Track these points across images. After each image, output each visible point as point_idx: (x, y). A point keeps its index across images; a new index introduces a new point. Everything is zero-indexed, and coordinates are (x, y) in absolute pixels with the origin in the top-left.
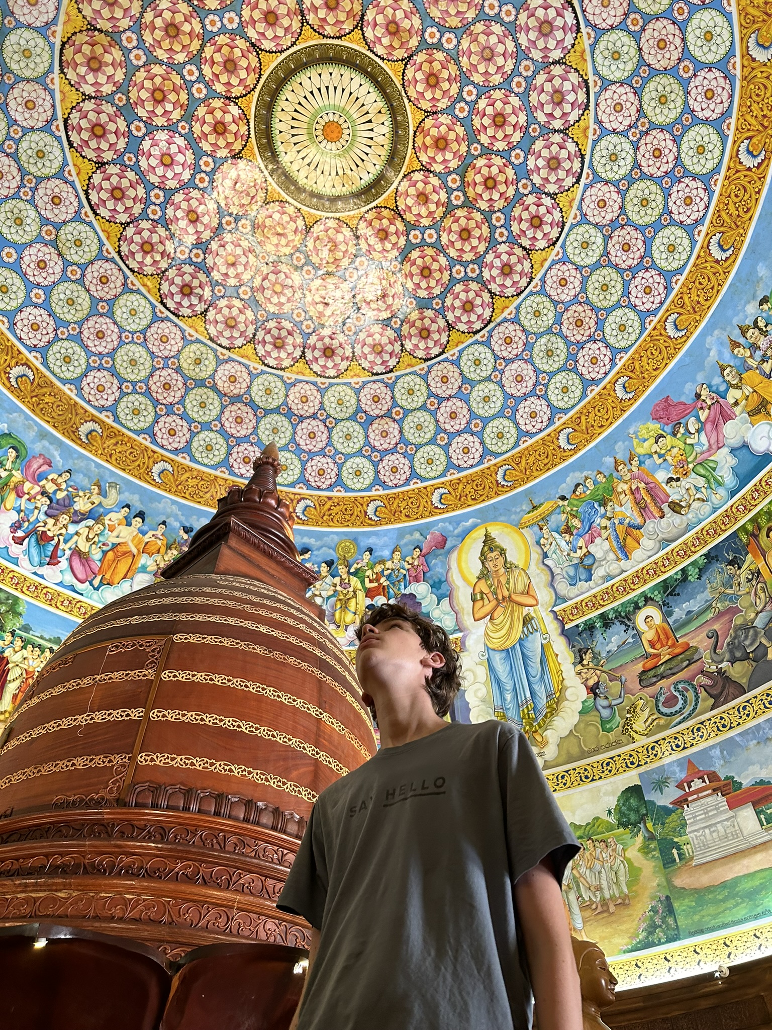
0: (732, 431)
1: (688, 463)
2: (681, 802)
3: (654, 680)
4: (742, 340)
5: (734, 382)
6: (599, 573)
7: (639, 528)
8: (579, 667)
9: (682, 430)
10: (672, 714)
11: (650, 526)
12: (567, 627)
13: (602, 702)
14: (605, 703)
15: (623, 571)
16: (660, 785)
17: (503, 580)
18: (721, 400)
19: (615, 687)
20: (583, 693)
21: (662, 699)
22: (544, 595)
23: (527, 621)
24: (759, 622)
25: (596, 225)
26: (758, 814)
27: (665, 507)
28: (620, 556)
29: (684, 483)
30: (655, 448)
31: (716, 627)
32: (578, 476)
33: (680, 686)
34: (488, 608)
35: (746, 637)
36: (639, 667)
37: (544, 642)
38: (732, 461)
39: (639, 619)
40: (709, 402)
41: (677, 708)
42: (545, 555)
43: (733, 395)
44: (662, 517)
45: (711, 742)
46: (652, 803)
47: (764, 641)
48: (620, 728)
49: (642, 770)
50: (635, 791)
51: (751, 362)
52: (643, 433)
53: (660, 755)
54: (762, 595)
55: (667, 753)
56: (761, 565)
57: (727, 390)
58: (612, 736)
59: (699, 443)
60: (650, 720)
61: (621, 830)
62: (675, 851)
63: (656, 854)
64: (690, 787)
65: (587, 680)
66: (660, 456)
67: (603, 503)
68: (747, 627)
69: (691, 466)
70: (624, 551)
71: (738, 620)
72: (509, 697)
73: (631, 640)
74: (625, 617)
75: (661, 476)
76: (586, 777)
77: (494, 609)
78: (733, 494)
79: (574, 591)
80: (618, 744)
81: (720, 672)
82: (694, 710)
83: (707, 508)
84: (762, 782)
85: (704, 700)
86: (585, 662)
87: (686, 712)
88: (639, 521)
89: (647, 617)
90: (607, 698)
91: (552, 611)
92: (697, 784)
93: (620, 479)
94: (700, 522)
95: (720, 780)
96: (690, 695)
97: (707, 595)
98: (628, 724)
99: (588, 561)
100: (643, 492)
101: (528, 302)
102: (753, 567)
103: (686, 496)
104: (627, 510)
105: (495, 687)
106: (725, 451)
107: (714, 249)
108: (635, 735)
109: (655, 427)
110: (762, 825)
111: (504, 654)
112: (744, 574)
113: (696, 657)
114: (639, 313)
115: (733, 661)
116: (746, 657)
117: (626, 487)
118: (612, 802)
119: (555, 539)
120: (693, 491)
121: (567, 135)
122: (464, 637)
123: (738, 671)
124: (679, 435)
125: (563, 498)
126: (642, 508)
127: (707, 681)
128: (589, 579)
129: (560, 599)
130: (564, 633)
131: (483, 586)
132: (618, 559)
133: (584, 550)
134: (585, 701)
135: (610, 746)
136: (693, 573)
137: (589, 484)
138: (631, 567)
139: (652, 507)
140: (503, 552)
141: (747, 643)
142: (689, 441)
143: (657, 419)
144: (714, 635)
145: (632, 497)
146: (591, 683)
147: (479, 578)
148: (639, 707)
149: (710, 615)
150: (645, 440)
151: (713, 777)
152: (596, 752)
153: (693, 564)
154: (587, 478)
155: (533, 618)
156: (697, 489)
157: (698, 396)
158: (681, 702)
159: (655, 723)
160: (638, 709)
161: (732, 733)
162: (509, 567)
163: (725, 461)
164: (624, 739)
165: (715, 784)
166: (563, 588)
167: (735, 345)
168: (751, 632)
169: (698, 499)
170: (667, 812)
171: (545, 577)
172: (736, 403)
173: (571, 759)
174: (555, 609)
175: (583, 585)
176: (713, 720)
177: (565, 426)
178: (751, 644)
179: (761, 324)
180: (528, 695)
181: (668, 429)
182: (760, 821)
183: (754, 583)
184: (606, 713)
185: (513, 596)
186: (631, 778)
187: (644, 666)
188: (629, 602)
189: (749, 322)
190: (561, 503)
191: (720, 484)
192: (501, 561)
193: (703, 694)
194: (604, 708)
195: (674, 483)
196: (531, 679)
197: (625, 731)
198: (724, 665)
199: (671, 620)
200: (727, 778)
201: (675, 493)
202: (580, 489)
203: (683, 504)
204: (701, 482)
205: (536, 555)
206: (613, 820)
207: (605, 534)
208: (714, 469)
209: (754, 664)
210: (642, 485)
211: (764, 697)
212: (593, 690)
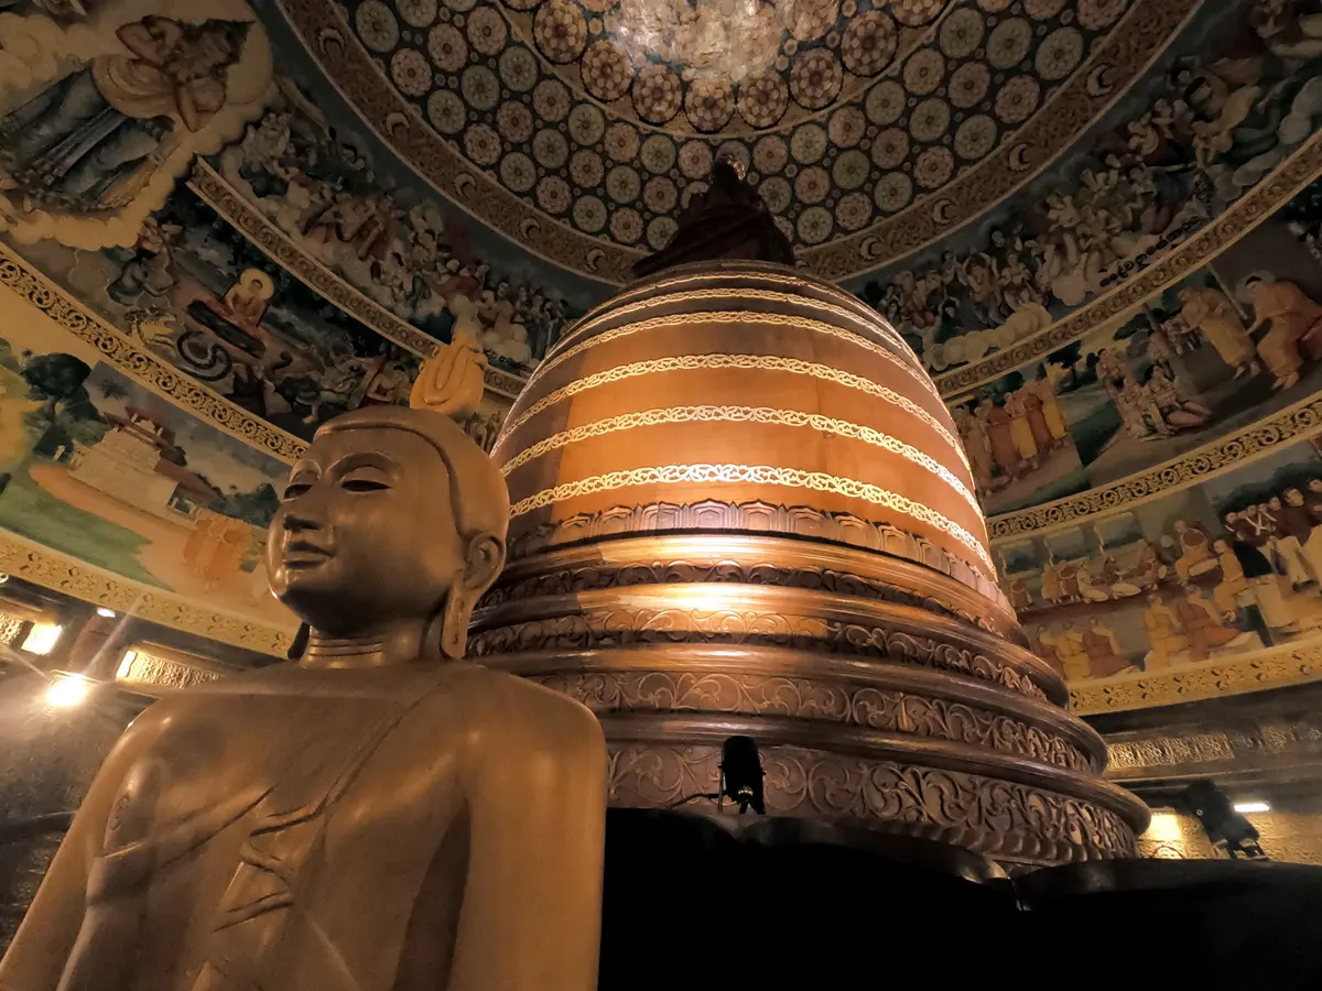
2: (113, 422)
3: (204, 321)
4: (532, 292)
5: (499, 293)
7: (340, 237)
10: (187, 359)
12: (189, 184)
13: (138, 272)
16: (113, 389)
21: (194, 340)
22: (207, 138)
23: (163, 122)
27: (372, 259)
29: (401, 272)
30: (421, 232)
33: (219, 353)
35: (305, 391)
36: (205, 297)
42: (257, 125)
44: (361, 259)
45: (195, 413)
47: (314, 410)
48: (128, 309)
53: (141, 370)
55: (148, 376)
58: (111, 304)
59: (440, 275)
60: (163, 339)
61: (23, 380)
62: (61, 449)
63: (40, 434)
64: (138, 420)
65: (146, 238)
66: (416, 239)
68: (315, 388)
69: (418, 273)
70: (309, 226)
71: (314, 376)
76: (40, 300)
78: (412, 321)
80: (111, 319)
82: (210, 379)
83: (389, 302)
84: (203, 479)
88: (347, 235)
89: (258, 281)
90: (146, 275)
91: (195, 155)
92: (148, 425)
95: (171, 443)
96: (220, 367)
98: (139, 315)
99: (277, 186)
103: (390, 277)
104: (352, 220)
108: (135, 331)
111: (97, 99)
113: (257, 353)
115: (278, 390)
116: (290, 400)
118: (43, 350)
123: (275, 401)
124: (440, 254)
125: (333, 132)
128: (260, 194)
129: (215, 161)
130: (180, 183)
132: (297, 222)
135: (100, 309)
139: (366, 244)
143: (447, 226)
144: (286, 360)
145: (366, 219)
146: (147, 246)
148: (166, 319)
149: (301, 347)
150: (424, 218)
151: (168, 435)
152: (80, 295)
158: (205, 361)
159: (165, 346)
161: (221, 428)
162: (218, 72)
163: (433, 306)
164: (121, 320)
165: (164, 442)
170: (93, 414)
171: (233, 132)
174: (200, 159)
182: (171, 500)
184: (128, 282)
185: (183, 91)
186: (90, 356)
190: (327, 131)
194: (133, 277)
195: (396, 261)
197: (129, 316)
200: (179, 448)
201: (387, 264)
202: (351, 153)
203: (382, 276)
204: (408, 288)
206: (23, 362)
207: (316, 198)
208: (424, 297)
210: (381, 227)
212: (142, 255)
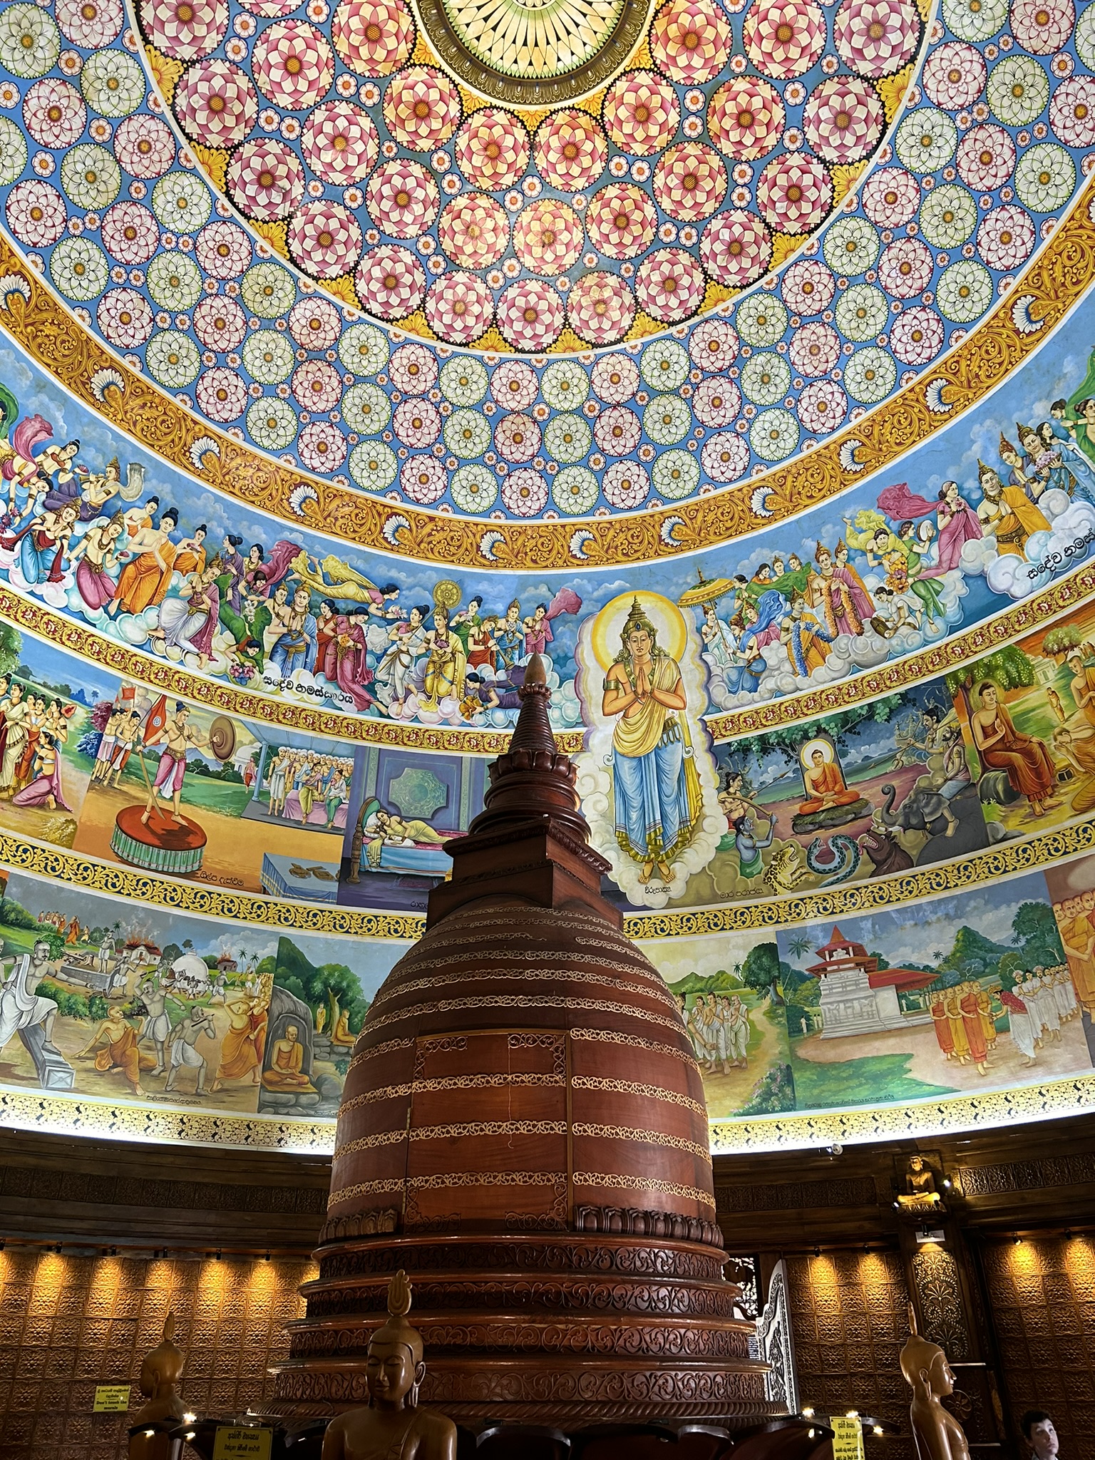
0: (974, 553)
1: (908, 576)
2: (819, 971)
3: (811, 827)
4: (1016, 444)
5: (992, 494)
6: (767, 684)
7: (829, 640)
8: (724, 794)
9: (911, 533)
10: (824, 872)
11: (843, 641)
12: (716, 743)
13: (744, 841)
14: (749, 843)
15: (797, 689)
16: (799, 948)
17: (647, 670)
18: (969, 511)
19: (763, 827)
20: (724, 827)
21: (816, 852)
22: (694, 698)
23: (668, 726)
24: (946, 791)
25: (874, 224)
26: (899, 998)
27: (866, 622)
28: (798, 669)
29: (897, 599)
30: (872, 545)
31: (895, 783)
32: (766, 555)
33: (840, 842)
34: (623, 702)
35: (927, 805)
36: (796, 809)
37: (686, 756)
38: (962, 590)
39: (806, 751)
40: (954, 508)
41: (832, 866)
42: (705, 648)
43: (986, 509)
44: (860, 634)
45: (863, 913)
46: (787, 966)
47: (947, 814)
48: (762, 875)
49: (780, 927)
50: (768, 950)
51: (1018, 474)
52: (862, 522)
53: (803, 915)
54: (957, 761)
55: (811, 914)
56: (964, 725)
57: (980, 500)
58: (751, 883)
59: (928, 555)
60: (798, 873)
61: (748, 989)
62: (803, 1021)
63: (783, 1020)
64: (831, 956)
65: (731, 811)
66: (876, 557)
67: (791, 598)
68: (931, 793)
69: (910, 580)
70: (804, 665)
71: (922, 782)
72: (634, 815)
73: (791, 775)
74: (789, 745)
75: (871, 583)
76: (714, 925)
77: (631, 705)
78: (953, 629)
79: (731, 701)
80: (757, 894)
81: (889, 835)
82: (851, 872)
83: (917, 638)
84: (911, 966)
85: (865, 864)
86: (731, 790)
87: (842, 872)
88: (830, 631)
89: (815, 752)
90: (751, 837)
91: (701, 720)
92: (840, 954)
93: (819, 572)
94: (904, 653)
95: (865, 955)
96: (850, 854)
97: (893, 743)
98: (771, 874)
99: (756, 667)
100: (843, 597)
101: (753, 302)
102: (954, 725)
103: (895, 616)
104: (818, 614)
105: (620, 801)
106: (957, 574)
107: (1019, 314)
108: (778, 887)
109: (878, 518)
110: (902, 1010)
111: (634, 763)
112: (941, 730)
113: (864, 812)
114: (897, 362)
115: (906, 827)
116: (922, 826)
117: (824, 585)
118: (742, 958)
119: (721, 629)
120: (905, 612)
121: (874, 87)
122: (588, 733)
123: (910, 840)
124: (906, 538)
125: (742, 579)
126: (838, 617)
127: (874, 845)
128: (754, 689)
129: (713, 706)
130: (711, 749)
131: (619, 673)
132: (795, 673)
133: (755, 652)
134: (725, 836)
135: (747, 894)
136: (882, 712)
137: (779, 568)
138: (806, 687)
139: (850, 618)
140: (652, 633)
141: (927, 810)
142: (916, 549)
143: (884, 508)
144: (890, 792)
145: (828, 599)
146: (735, 816)
147: (616, 662)
148: (787, 856)
149: (890, 767)
150: (862, 531)
151: (859, 950)
152: (730, 897)
153: (884, 701)
154: (777, 560)
155: (676, 724)
156: (911, 612)
157: (943, 495)
158: (837, 860)
159: (803, 878)
160: (786, 858)
161: (889, 908)
162: (657, 654)
163: (953, 588)
164: (765, 888)
165: (860, 959)
166: (720, 694)
167: (1007, 447)
168: (935, 799)
169: (909, 624)
170: (801, 978)
171: (701, 676)
172: (987, 521)
173: (700, 901)
174: (705, 718)
175: (744, 695)
176: (871, 888)
177: (763, 483)
178: (931, 814)
179: (1047, 433)
180: (658, 817)
181: (895, 525)
182: (901, 1005)
183: (951, 743)
184: (747, 855)
185: (656, 693)
186: (767, 934)
187: (801, 808)
188: (798, 728)
189: (1033, 424)
190: (737, 585)
191: (939, 614)
192: (648, 644)
193: (864, 856)
194: (746, 848)
195: (884, 596)
196: (664, 798)
197: (766, 880)
198: (895, 829)
199: (843, 762)
200: (874, 954)
201: (883, 609)
202: (766, 572)
203: (889, 625)
204: (918, 604)
205: (693, 645)
206: (739, 977)
207: (785, 637)
208: (938, 593)
209: (930, 837)
210: (845, 588)
211: (933, 876)
212: (737, 825)
